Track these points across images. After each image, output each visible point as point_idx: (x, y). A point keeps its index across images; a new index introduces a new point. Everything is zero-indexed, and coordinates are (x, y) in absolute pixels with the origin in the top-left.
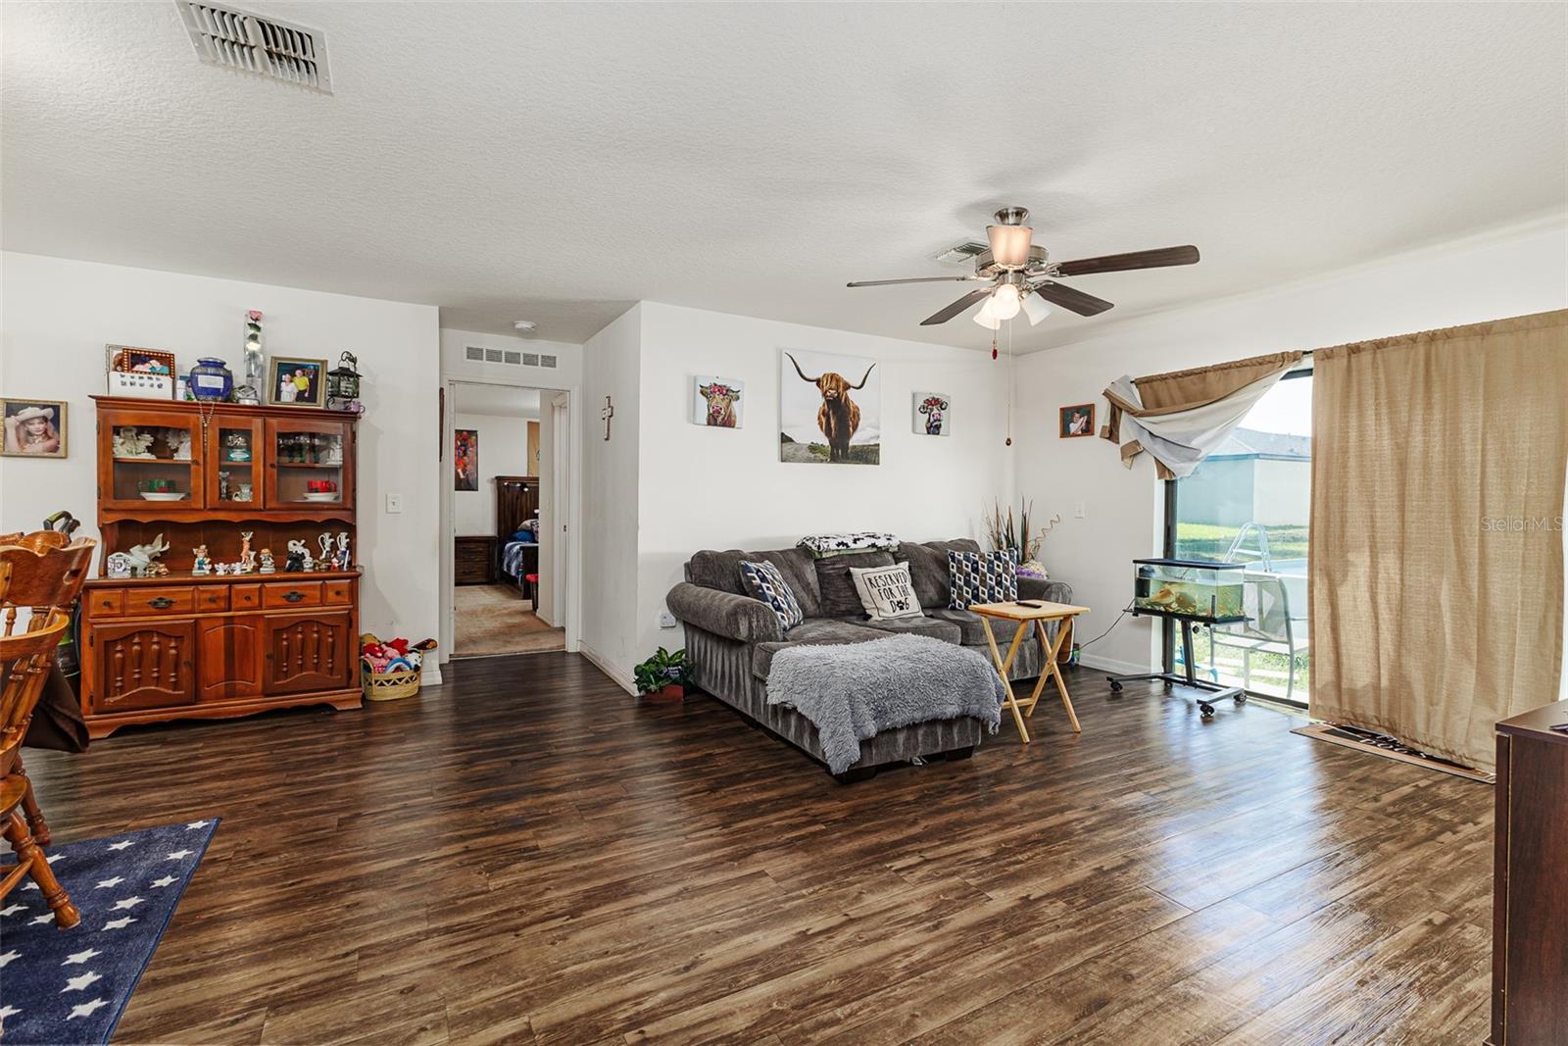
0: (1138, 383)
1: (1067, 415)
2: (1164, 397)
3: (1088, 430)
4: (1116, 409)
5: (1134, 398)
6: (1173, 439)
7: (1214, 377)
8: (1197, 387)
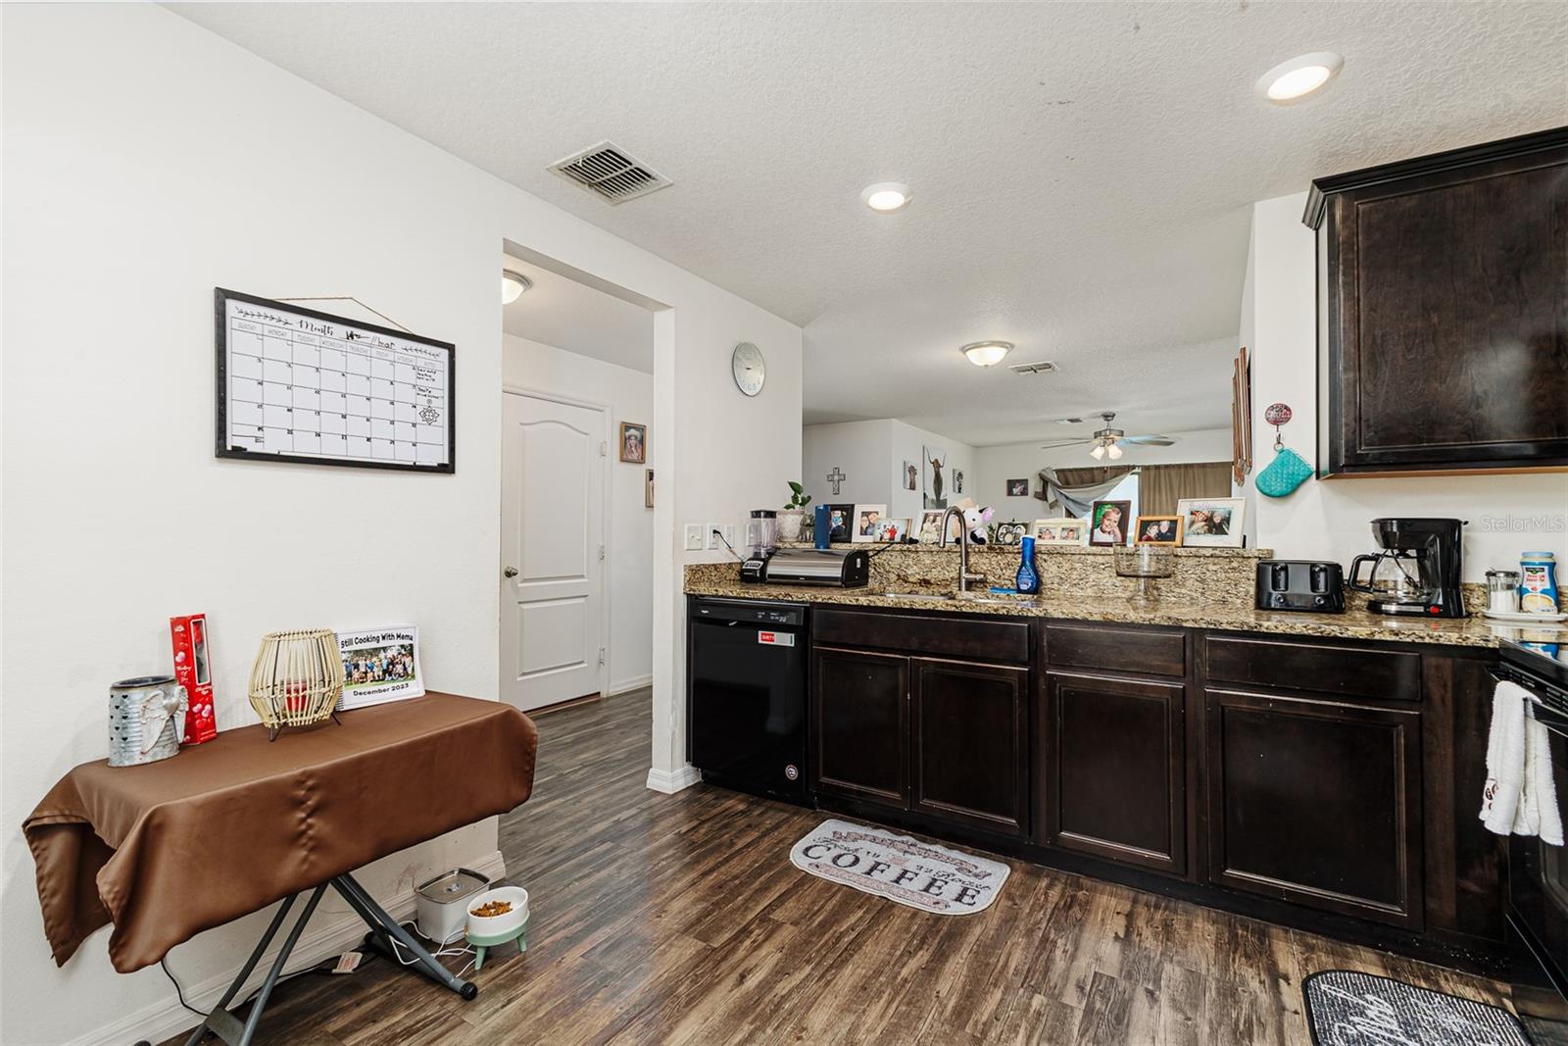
0: (1057, 471)
1: (1011, 484)
2: (1071, 479)
3: (1024, 493)
4: (1045, 482)
5: (1054, 477)
6: (1079, 500)
7: (1096, 472)
8: (1087, 477)
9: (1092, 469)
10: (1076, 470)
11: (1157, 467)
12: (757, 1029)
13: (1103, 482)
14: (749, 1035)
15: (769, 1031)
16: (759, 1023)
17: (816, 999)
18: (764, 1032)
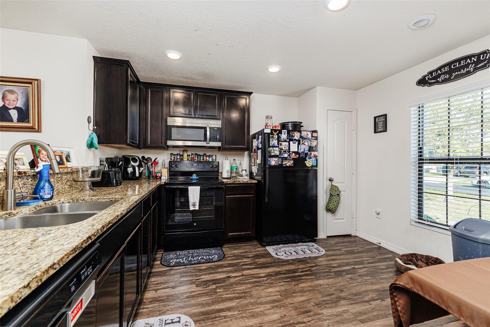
12: (295, 324)
14: (298, 324)
15: (292, 322)
16: (293, 325)
17: (269, 322)
18: (293, 322)
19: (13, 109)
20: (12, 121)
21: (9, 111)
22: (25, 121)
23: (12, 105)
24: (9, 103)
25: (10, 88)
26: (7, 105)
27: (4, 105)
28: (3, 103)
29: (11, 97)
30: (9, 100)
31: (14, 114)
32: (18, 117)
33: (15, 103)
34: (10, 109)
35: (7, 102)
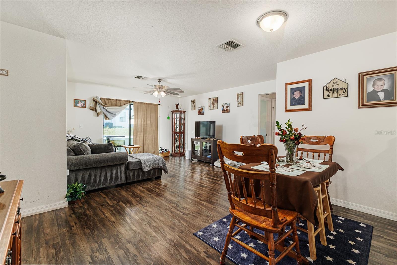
0: (101, 98)
1: (76, 101)
2: (107, 103)
4: (96, 102)
5: (100, 101)
6: (112, 112)
7: (118, 102)
8: (114, 102)
9: (116, 100)
10: (110, 99)
11: (139, 103)
13: (121, 106)
19: (381, 91)
20: (380, 100)
21: (378, 93)
22: (390, 99)
23: (380, 89)
24: (378, 88)
25: (379, 77)
26: (376, 90)
27: (374, 90)
28: (373, 89)
29: (379, 83)
30: (378, 86)
31: (381, 95)
32: (384, 97)
33: (382, 87)
34: (379, 92)
35: (376, 87)
